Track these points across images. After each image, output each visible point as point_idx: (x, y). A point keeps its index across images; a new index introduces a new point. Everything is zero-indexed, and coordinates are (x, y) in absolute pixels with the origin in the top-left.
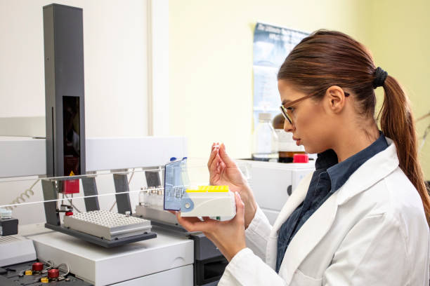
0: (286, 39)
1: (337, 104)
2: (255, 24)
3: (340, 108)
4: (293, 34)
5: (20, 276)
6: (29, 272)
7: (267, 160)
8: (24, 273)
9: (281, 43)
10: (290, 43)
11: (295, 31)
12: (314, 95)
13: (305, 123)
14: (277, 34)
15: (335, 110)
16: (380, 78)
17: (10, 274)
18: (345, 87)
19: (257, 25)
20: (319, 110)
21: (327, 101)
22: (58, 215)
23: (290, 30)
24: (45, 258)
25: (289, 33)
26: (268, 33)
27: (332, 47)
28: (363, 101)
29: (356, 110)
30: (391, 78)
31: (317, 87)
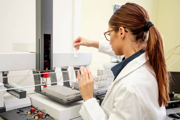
1: (122, 35)
5: (26, 115)
6: (29, 112)
12: (115, 30)
19: (115, 6)
31: (116, 27)
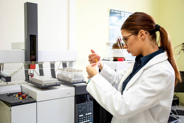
0: (122, 15)
1: (143, 37)
2: (110, 10)
3: (144, 38)
4: (126, 13)
5: (14, 97)
6: (17, 96)
7: (109, 60)
8: (16, 96)
9: (121, 17)
10: (124, 17)
11: (126, 12)
12: (135, 34)
13: (131, 44)
14: (119, 13)
15: (142, 39)
16: (158, 28)
17: (11, 96)
18: (146, 30)
20: (136, 39)
21: (139, 35)
22: (29, 77)
23: (124, 12)
24: (24, 91)
25: (124, 13)
26: (115, 13)
27: (140, 17)
28: (152, 36)
29: (149, 39)
30: (162, 28)
31: (135, 31)
